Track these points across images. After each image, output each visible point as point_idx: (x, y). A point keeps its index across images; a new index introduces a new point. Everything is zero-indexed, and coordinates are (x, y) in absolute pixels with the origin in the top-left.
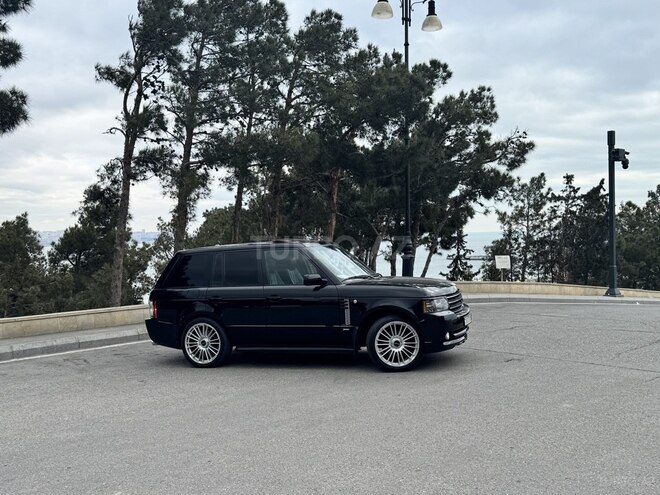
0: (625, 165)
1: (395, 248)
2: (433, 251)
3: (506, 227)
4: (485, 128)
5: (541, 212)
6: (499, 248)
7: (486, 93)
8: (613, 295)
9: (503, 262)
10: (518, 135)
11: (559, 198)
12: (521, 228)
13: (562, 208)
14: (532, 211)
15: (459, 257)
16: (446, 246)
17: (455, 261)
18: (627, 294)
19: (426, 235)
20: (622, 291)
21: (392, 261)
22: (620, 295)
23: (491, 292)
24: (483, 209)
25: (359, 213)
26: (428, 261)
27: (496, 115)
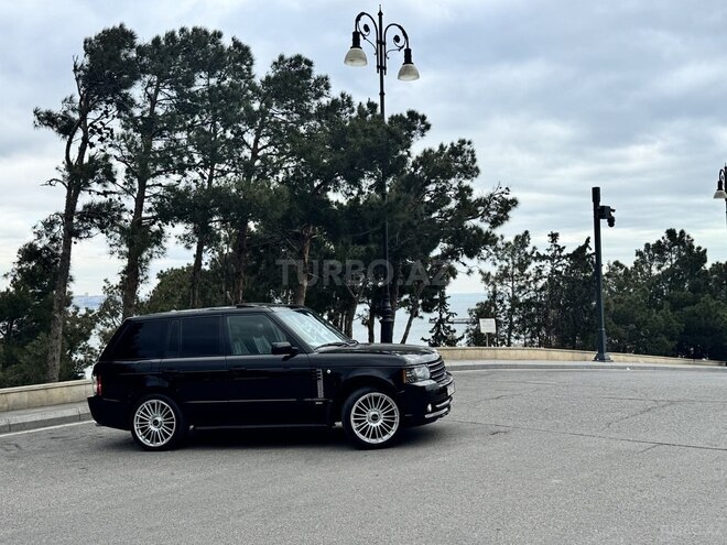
0: (611, 223)
1: (372, 312)
2: (414, 314)
3: (491, 288)
4: (466, 183)
5: (527, 272)
6: (484, 311)
7: (466, 147)
8: (602, 360)
9: (487, 326)
10: (500, 191)
11: (544, 257)
12: (506, 289)
13: (547, 268)
14: (517, 271)
15: (441, 321)
16: (427, 309)
17: (438, 325)
18: (617, 359)
19: (406, 297)
20: (612, 356)
21: (369, 324)
22: (610, 360)
24: (466, 269)
26: (409, 325)
27: (477, 170)
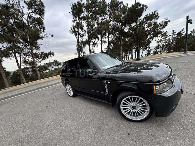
0: (191, 23)
1: (136, 51)
2: (143, 50)
3: (158, 43)
4: (156, 21)
5: (166, 39)
6: (157, 47)
8: (186, 53)
9: (158, 50)
10: (165, 19)
11: (171, 35)
12: (162, 43)
13: (171, 37)
14: (164, 39)
15: (149, 50)
16: (146, 49)
17: (148, 52)
18: (189, 53)
19: (142, 48)
20: (188, 52)
21: (135, 53)
22: (187, 53)
23: (157, 57)
24: (155, 40)
25: (128, 45)
26: (143, 52)
27: (159, 17)
